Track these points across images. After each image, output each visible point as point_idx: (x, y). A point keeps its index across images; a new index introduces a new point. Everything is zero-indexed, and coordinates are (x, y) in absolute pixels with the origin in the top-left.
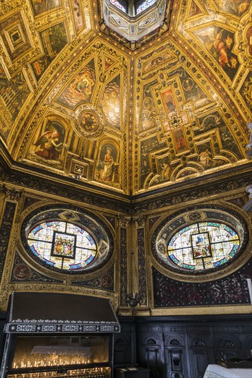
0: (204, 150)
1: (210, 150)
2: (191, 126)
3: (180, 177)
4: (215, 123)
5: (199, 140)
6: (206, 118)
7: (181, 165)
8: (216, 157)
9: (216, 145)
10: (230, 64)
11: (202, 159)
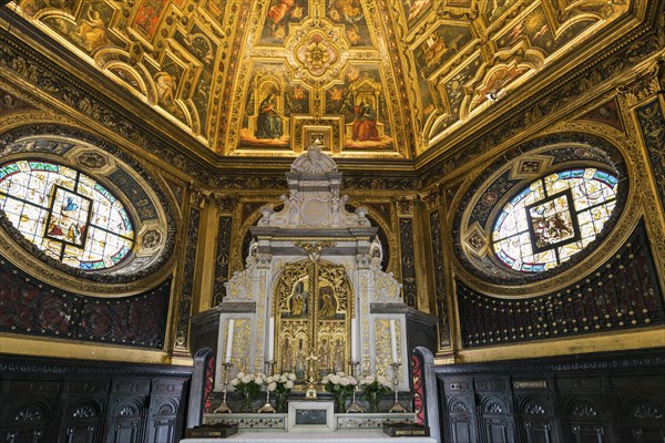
0: (171, 74)
1: (177, 82)
2: (178, 17)
3: (114, 71)
4: (205, 56)
5: (174, 51)
6: (201, 35)
7: (127, 54)
8: (180, 102)
9: (188, 86)
10: (276, 29)
11: (161, 80)
